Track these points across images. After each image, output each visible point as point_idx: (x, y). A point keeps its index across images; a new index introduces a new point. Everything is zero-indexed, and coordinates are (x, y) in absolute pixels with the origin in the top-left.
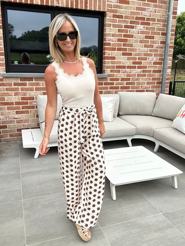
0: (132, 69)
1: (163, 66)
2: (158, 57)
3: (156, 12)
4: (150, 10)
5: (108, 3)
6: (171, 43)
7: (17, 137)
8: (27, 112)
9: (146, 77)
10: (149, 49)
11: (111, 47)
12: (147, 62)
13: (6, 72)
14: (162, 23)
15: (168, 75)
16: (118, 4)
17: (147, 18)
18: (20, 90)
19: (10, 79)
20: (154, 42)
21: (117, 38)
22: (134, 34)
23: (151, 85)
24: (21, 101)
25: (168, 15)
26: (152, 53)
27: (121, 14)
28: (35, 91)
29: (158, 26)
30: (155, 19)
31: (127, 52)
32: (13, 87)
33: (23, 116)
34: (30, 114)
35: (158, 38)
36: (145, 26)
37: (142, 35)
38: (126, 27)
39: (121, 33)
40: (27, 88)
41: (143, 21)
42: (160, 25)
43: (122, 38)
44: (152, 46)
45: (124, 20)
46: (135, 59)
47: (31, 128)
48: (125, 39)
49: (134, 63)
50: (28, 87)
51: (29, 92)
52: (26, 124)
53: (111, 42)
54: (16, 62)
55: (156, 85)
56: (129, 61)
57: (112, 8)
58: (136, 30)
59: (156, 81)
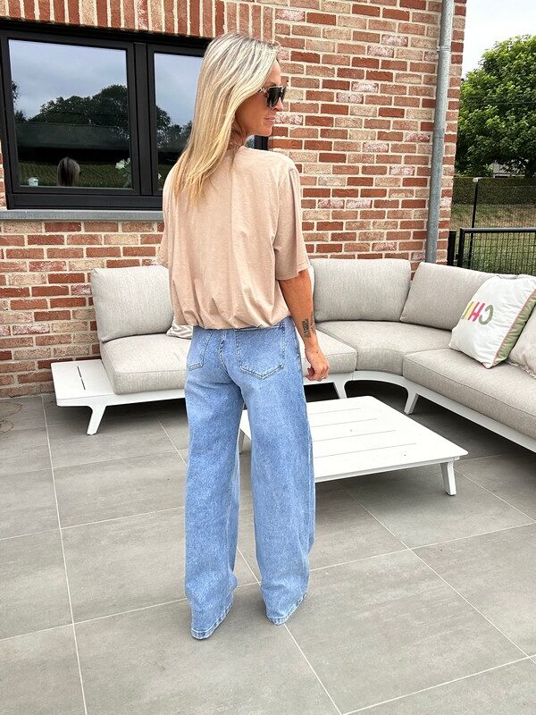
0: (346, 199)
1: (431, 190)
2: (416, 166)
3: (406, 46)
4: (391, 39)
5: (279, 21)
6: (450, 127)
7: (39, 384)
8: (66, 316)
9: (386, 220)
10: (390, 143)
11: (289, 138)
12: (387, 179)
13: (8, 208)
14: (423, 74)
15: (444, 214)
16: (305, 24)
17: (384, 62)
18: (45, 256)
19: (18, 227)
20: (403, 126)
21: (305, 115)
22: (350, 105)
23: (398, 242)
24: (48, 285)
25: (440, 53)
26: (400, 154)
27: (313, 52)
28: (85, 258)
29: (414, 81)
30: (405, 63)
31: (333, 152)
32: (27, 247)
33: (54, 327)
34: (72, 320)
35: (415, 115)
36: (380, 83)
37: (370, 106)
38: (327, 84)
39: (314, 102)
40: (64, 250)
41: (373, 70)
42: (418, 81)
43: (319, 115)
44: (399, 137)
45: (323, 65)
46: (356, 170)
47: (77, 359)
48: (325, 118)
49: (351, 181)
50: (68, 247)
51: (71, 260)
52: (64, 347)
53: (290, 127)
54: (35, 180)
55: (411, 240)
56: (339, 176)
57: (289, 35)
58: (356, 93)
59: (412, 231)
